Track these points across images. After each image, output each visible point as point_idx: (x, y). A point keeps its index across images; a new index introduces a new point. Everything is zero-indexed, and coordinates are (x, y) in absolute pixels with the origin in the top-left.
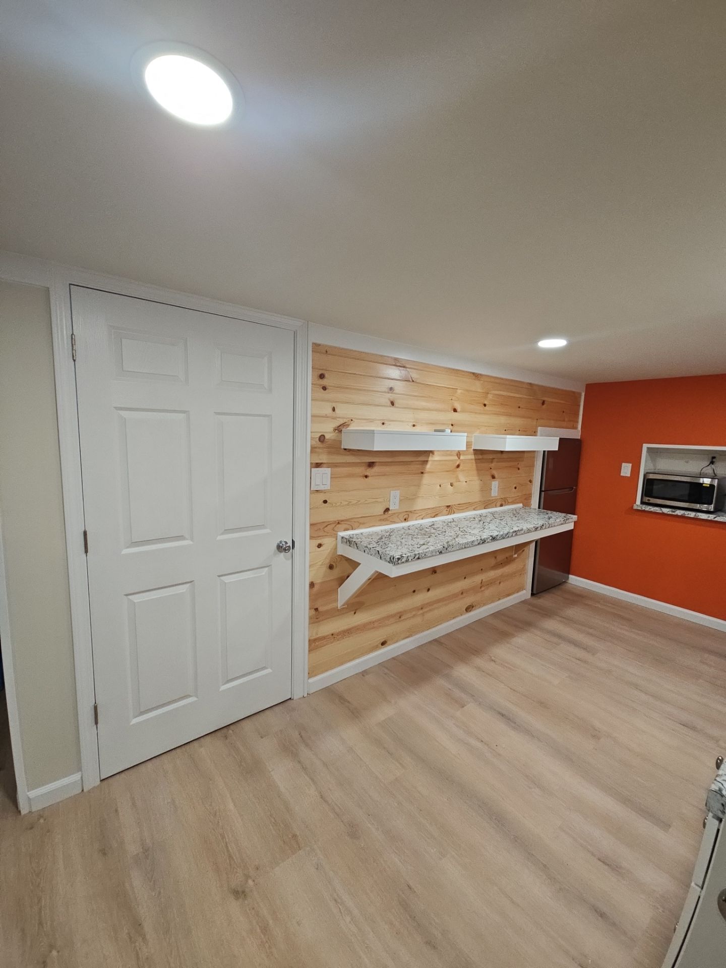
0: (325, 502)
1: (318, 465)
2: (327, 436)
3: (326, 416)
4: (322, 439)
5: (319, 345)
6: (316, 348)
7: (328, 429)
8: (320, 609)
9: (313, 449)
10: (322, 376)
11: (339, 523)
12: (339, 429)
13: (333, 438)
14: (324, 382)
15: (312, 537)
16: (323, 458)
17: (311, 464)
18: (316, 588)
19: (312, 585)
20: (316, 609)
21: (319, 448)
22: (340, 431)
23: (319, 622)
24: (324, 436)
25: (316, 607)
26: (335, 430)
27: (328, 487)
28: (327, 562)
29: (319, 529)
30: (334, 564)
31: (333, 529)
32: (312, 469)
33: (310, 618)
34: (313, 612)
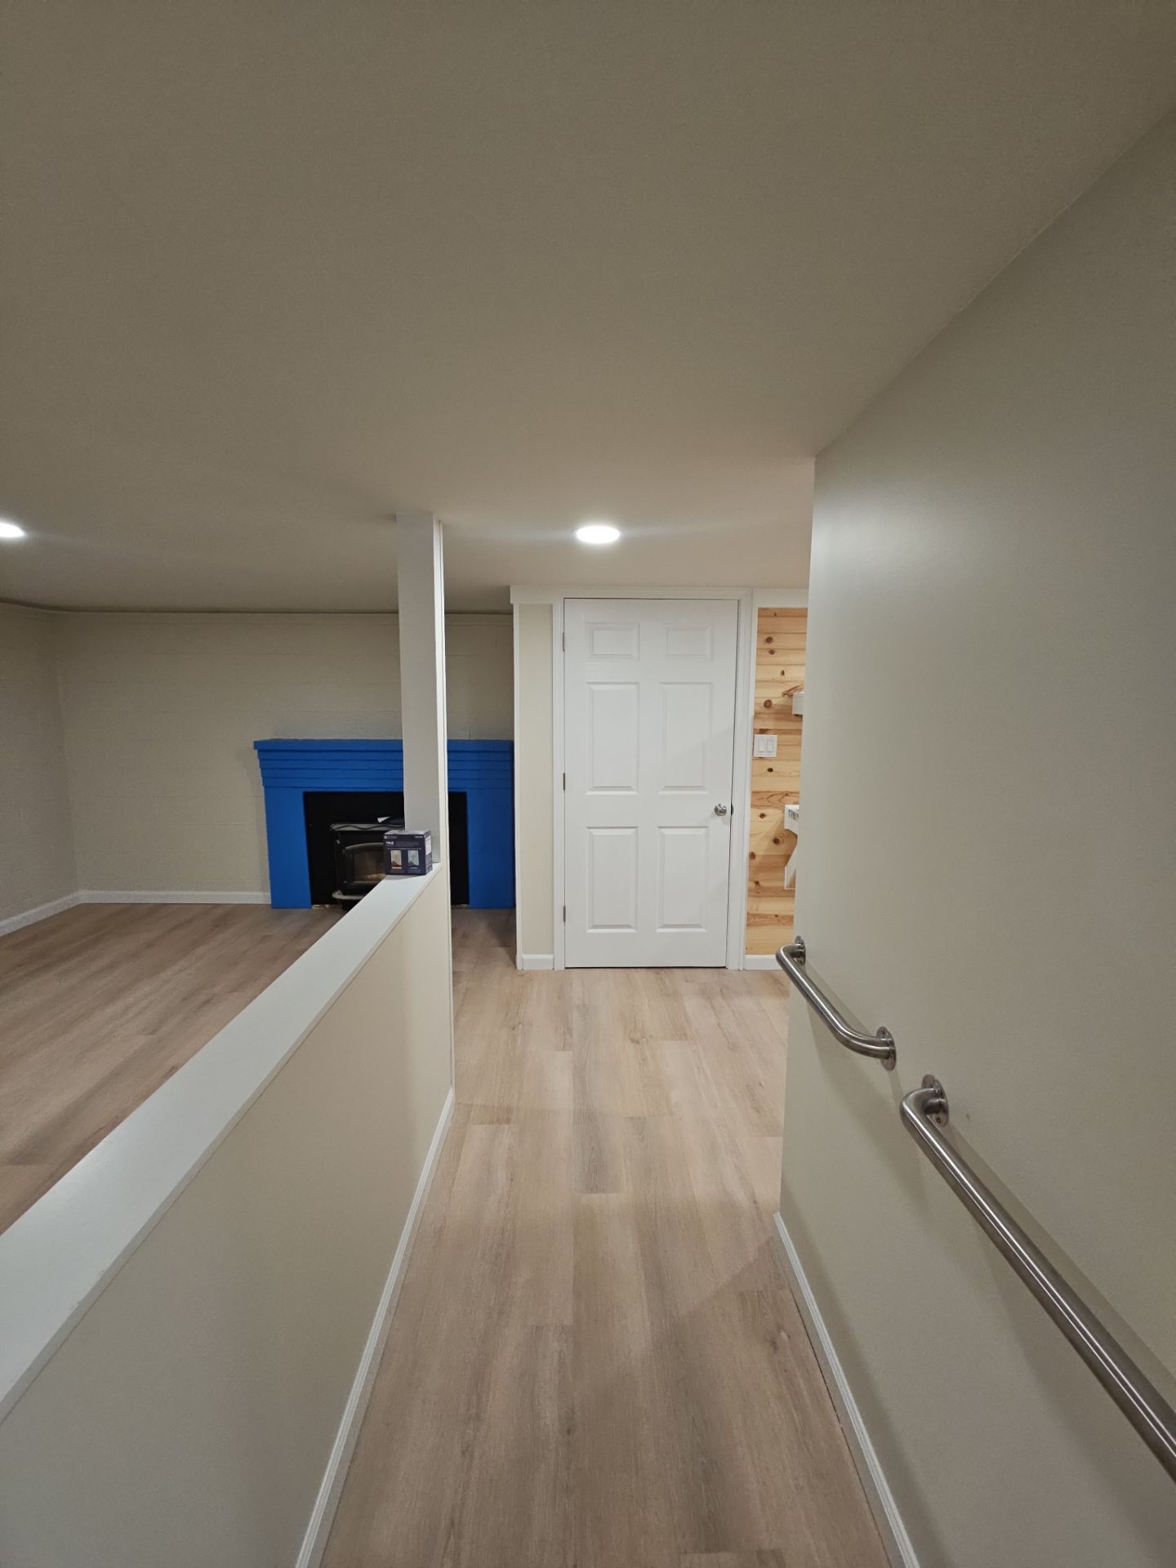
0: (770, 770)
1: (763, 731)
2: (774, 702)
3: (773, 681)
4: (768, 704)
5: (766, 609)
6: (763, 613)
7: (776, 695)
8: (762, 884)
9: (757, 715)
10: (769, 640)
11: (787, 795)
12: (789, 694)
13: (781, 703)
14: (772, 646)
15: (753, 806)
16: (769, 724)
17: (755, 730)
18: (758, 859)
19: (752, 856)
20: (757, 883)
21: (764, 714)
22: (791, 696)
23: (760, 897)
24: (770, 701)
25: (756, 880)
26: (784, 694)
27: (774, 755)
28: (772, 835)
29: (763, 800)
30: (780, 839)
31: (780, 800)
32: (756, 735)
33: (750, 890)
34: (753, 885)
